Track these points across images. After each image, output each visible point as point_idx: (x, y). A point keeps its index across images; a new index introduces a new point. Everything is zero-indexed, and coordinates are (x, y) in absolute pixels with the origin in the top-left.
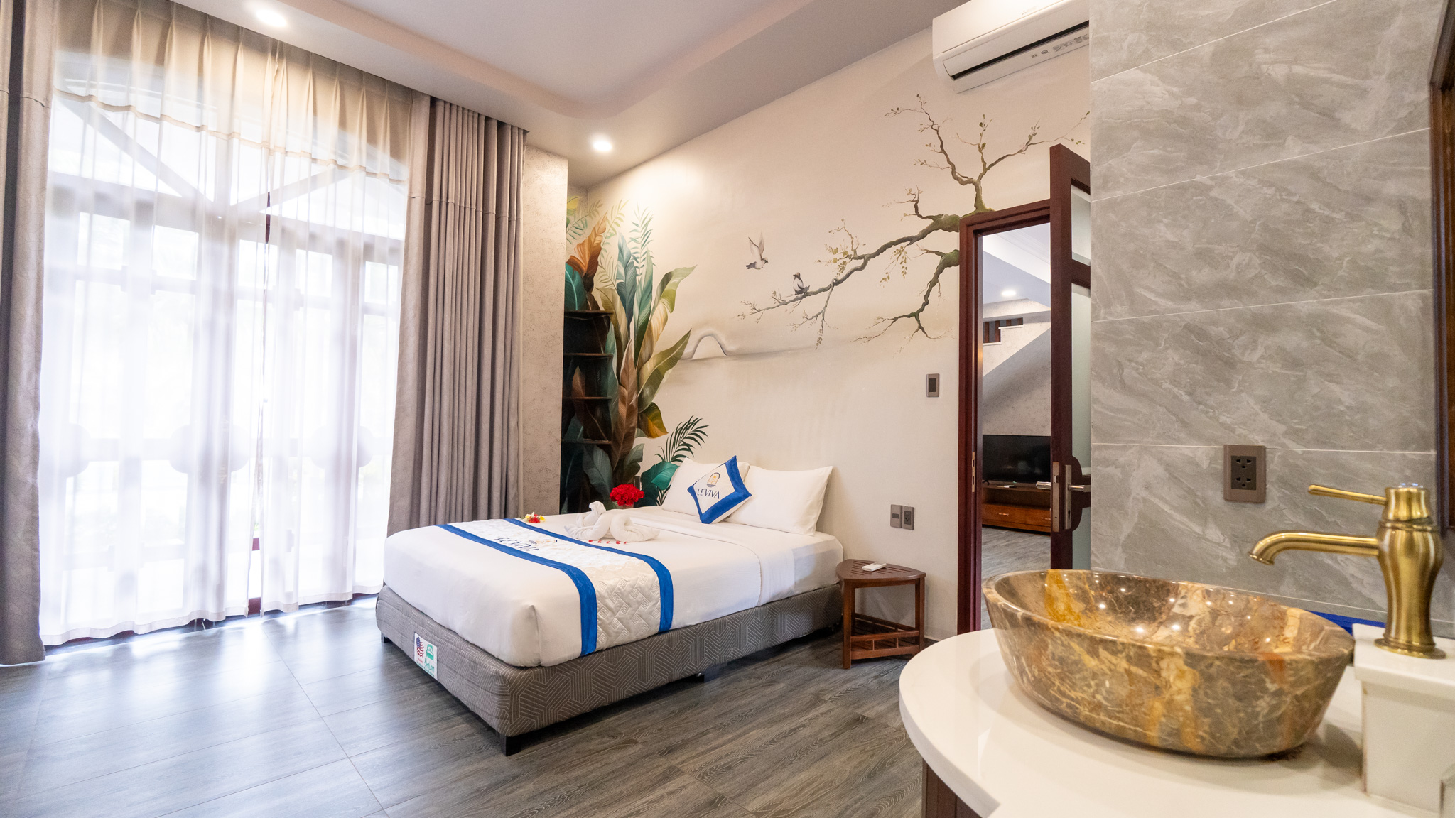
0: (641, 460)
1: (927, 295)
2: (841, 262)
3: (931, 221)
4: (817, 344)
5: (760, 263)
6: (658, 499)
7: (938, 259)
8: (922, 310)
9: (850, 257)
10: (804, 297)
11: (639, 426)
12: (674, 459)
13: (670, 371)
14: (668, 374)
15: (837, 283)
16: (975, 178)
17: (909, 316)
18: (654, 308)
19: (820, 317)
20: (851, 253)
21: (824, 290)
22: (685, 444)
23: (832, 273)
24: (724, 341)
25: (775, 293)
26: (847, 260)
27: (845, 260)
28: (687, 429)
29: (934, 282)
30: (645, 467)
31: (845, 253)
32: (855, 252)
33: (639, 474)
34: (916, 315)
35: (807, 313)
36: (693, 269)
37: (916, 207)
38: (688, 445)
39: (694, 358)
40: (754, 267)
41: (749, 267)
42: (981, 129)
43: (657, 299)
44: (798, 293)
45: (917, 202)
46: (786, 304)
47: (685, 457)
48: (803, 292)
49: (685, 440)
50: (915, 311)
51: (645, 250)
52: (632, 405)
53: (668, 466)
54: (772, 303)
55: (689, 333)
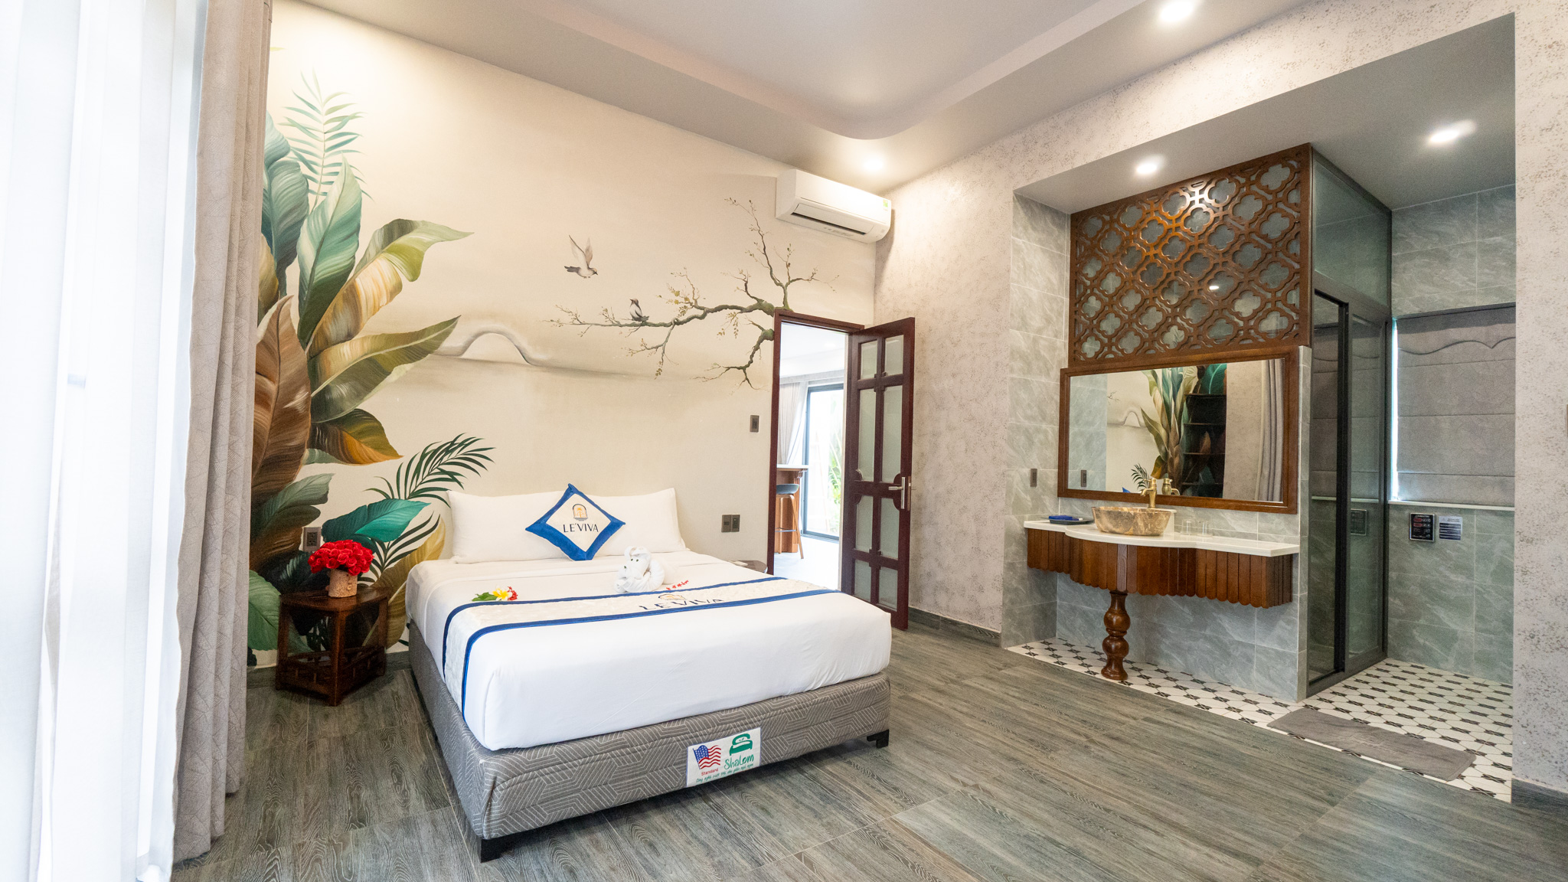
0: (323, 499)
1: (752, 356)
2: (682, 305)
3: (755, 302)
4: (657, 375)
5: (584, 271)
6: (375, 556)
7: (760, 332)
8: (748, 366)
9: (691, 304)
10: (642, 325)
11: (314, 444)
12: (415, 494)
13: (408, 367)
14: (399, 372)
15: (678, 323)
16: (784, 285)
17: (739, 368)
18: (364, 262)
19: (660, 349)
20: (692, 301)
21: (665, 325)
22: (443, 472)
23: (671, 313)
24: (524, 345)
25: (606, 310)
26: (688, 305)
27: (686, 305)
28: (448, 451)
29: (757, 348)
30: (329, 512)
31: (686, 299)
32: (696, 302)
33: (317, 524)
34: (744, 368)
35: (645, 341)
36: (465, 235)
37: (746, 285)
38: (451, 474)
39: (465, 356)
40: (577, 272)
41: (571, 269)
42: (788, 253)
43: (372, 252)
44: (634, 319)
45: (747, 282)
46: (621, 326)
47: (445, 490)
48: (641, 321)
49: (441, 467)
50: (743, 365)
51: (338, 159)
52: (293, 410)
53: (400, 505)
54: (602, 320)
55: (454, 320)
